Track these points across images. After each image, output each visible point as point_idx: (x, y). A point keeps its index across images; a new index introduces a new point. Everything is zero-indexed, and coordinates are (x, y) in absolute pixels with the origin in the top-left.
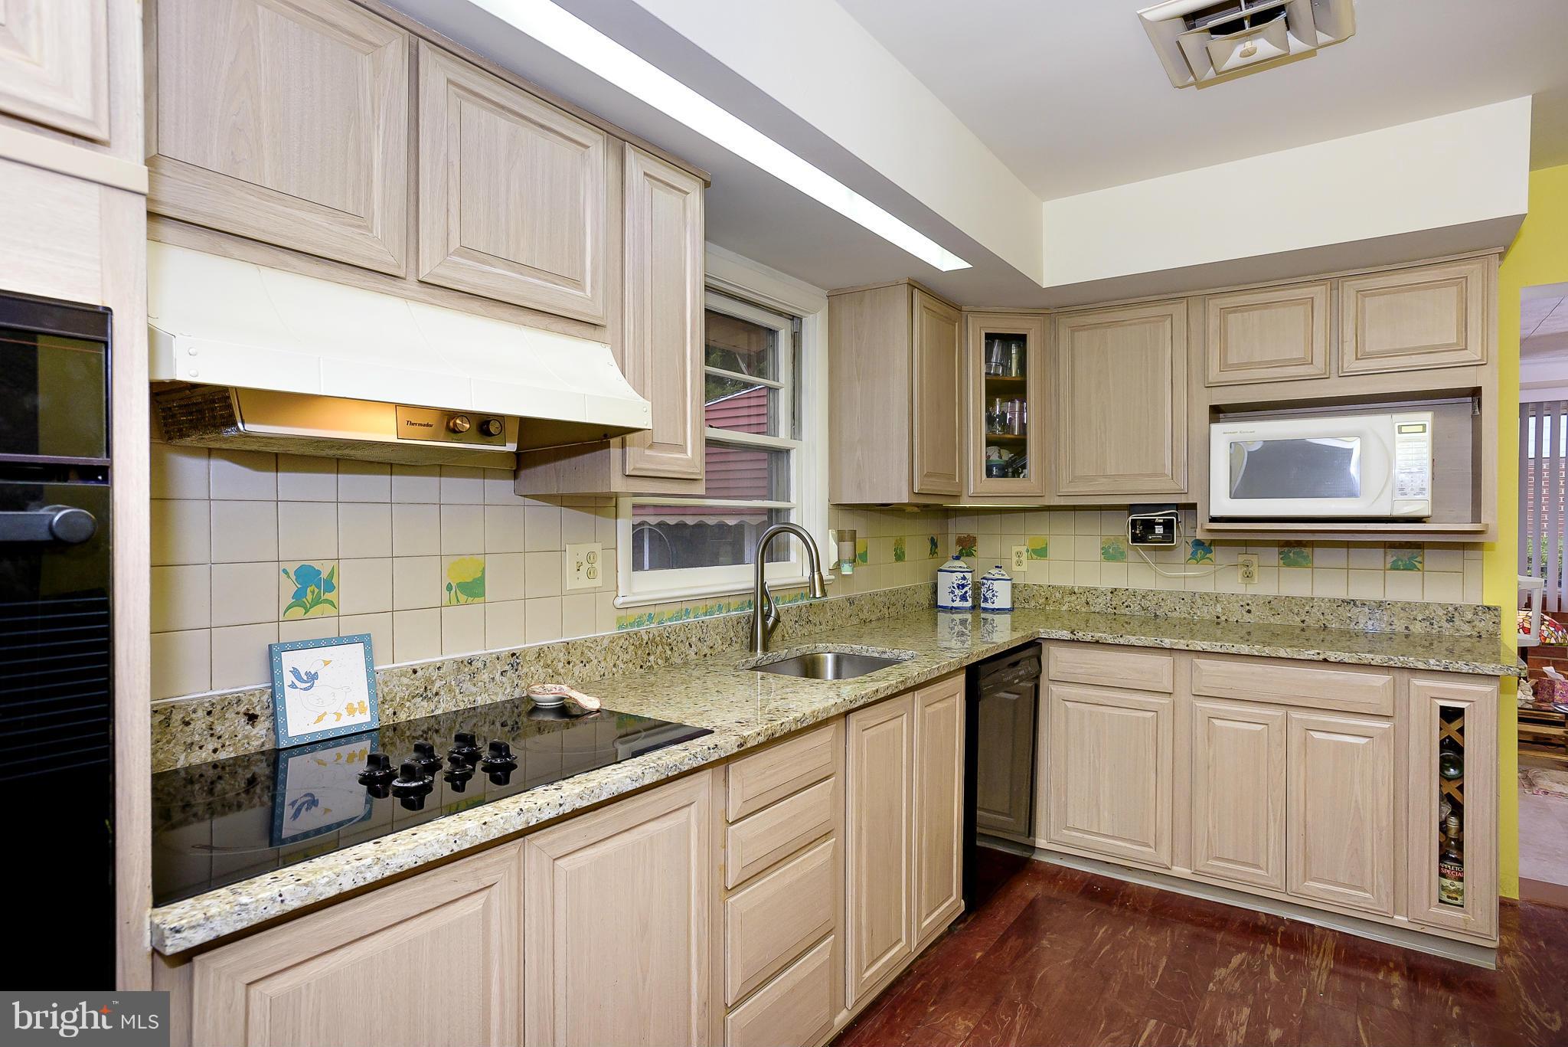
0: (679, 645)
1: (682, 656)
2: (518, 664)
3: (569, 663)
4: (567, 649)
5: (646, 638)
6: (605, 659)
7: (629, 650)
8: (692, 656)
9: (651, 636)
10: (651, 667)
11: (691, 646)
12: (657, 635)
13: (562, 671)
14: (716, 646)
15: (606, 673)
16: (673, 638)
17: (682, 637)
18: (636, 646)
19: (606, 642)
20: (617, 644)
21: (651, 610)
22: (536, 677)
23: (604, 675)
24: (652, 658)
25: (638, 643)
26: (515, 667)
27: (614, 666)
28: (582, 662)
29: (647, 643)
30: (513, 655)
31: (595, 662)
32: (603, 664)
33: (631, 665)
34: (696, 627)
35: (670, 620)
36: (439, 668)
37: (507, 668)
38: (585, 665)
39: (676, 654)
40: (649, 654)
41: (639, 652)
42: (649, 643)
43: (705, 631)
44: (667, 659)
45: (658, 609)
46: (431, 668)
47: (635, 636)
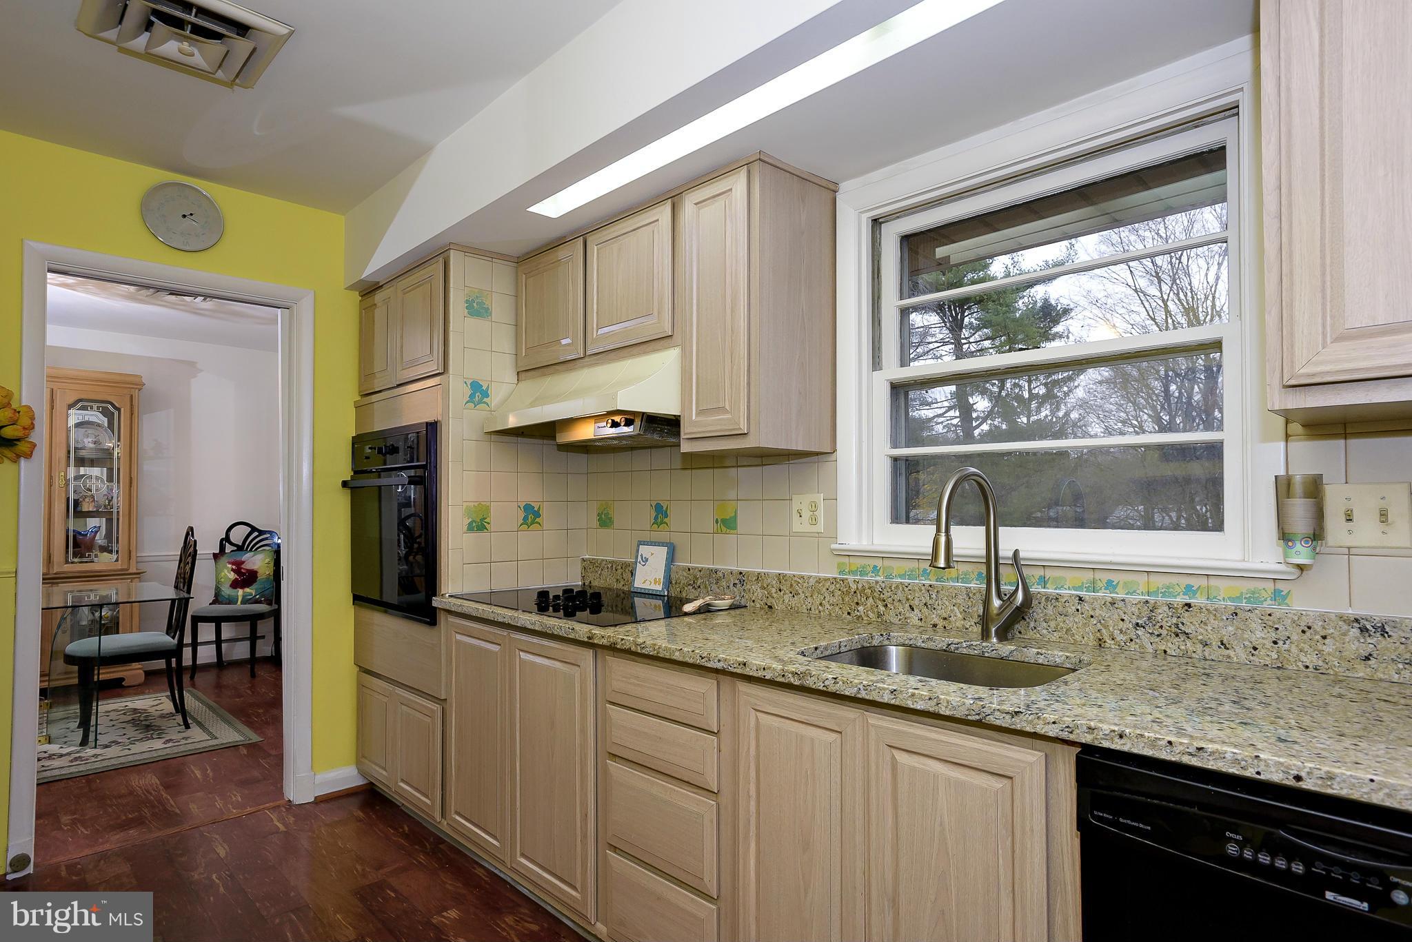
0: (897, 604)
1: (899, 617)
2: (744, 581)
3: (780, 590)
4: (779, 579)
5: (854, 587)
6: (812, 596)
7: (836, 594)
8: (914, 620)
9: (860, 586)
10: (859, 617)
11: (913, 610)
12: (867, 587)
13: (775, 595)
14: (952, 619)
15: (813, 609)
16: (886, 594)
17: (900, 595)
18: (843, 592)
19: (812, 582)
20: (823, 586)
21: (879, 563)
22: (756, 594)
23: (810, 610)
24: (861, 608)
25: (845, 590)
26: (742, 582)
27: (821, 604)
28: (791, 593)
29: (855, 592)
30: (741, 573)
31: (802, 596)
32: (809, 599)
33: (837, 609)
34: (921, 590)
35: (901, 576)
36: (700, 571)
37: (737, 582)
38: (794, 596)
39: (892, 613)
40: (857, 604)
41: (847, 599)
42: (857, 592)
43: (934, 596)
44: (879, 615)
45: (887, 563)
46: (696, 570)
47: (841, 582)
